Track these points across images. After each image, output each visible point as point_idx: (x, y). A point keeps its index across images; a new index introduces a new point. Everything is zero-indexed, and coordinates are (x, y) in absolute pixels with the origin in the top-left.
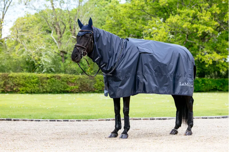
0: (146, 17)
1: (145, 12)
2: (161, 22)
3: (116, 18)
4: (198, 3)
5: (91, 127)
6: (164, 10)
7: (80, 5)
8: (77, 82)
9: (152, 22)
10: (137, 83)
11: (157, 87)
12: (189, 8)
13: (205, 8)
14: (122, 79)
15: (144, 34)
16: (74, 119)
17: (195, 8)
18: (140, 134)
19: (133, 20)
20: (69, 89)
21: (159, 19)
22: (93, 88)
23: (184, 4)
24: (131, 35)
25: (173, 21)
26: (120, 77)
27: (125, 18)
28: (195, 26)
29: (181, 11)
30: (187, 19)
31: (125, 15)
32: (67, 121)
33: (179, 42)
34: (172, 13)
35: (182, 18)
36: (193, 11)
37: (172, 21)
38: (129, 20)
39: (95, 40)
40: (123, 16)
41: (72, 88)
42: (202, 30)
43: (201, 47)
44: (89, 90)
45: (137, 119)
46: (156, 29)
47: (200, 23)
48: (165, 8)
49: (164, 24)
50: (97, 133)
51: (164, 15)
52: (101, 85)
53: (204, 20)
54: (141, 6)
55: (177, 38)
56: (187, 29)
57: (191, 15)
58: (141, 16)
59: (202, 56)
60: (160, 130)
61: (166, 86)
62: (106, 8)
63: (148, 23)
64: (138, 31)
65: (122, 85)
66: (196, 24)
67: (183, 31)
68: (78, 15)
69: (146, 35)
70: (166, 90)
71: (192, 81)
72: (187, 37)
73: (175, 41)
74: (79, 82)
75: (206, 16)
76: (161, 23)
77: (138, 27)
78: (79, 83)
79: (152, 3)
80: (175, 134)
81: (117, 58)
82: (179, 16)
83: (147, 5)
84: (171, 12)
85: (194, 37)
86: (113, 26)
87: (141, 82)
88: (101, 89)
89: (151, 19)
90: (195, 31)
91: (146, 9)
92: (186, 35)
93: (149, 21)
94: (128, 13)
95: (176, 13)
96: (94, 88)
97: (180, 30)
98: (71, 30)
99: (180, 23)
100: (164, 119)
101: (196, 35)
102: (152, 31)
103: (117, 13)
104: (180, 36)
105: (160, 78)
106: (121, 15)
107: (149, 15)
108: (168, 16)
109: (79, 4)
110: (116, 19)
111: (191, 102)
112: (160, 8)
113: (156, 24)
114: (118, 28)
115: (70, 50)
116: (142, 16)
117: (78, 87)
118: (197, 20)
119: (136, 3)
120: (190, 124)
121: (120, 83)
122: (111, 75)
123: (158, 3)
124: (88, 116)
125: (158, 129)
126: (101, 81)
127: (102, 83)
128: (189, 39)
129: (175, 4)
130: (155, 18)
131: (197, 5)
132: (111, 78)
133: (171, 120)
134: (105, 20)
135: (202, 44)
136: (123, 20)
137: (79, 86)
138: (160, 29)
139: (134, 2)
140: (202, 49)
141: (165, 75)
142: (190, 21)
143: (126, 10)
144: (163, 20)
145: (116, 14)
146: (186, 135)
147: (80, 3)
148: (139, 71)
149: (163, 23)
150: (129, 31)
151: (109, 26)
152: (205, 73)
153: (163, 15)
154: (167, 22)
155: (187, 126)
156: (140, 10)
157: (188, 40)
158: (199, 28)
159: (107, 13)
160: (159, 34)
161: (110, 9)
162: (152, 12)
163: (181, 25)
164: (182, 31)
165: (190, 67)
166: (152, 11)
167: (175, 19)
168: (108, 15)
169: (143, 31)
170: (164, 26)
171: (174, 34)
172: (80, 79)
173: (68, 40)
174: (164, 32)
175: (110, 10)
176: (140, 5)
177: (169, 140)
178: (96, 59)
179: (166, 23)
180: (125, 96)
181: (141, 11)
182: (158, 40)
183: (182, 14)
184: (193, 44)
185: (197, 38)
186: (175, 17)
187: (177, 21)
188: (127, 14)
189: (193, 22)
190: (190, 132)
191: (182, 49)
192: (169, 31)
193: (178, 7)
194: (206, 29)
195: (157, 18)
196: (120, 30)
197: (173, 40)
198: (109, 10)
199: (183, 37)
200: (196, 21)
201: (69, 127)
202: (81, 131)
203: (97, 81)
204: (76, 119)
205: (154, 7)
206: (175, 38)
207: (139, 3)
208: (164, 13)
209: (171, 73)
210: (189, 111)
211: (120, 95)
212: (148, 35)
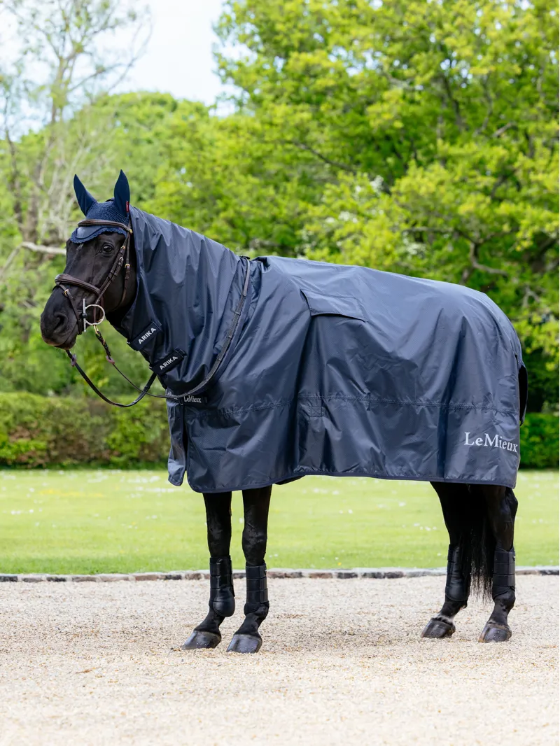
0: (316, 173)
1: (313, 152)
2: (375, 191)
3: (198, 172)
4: (518, 121)
5: (110, 604)
6: (385, 146)
7: (57, 118)
8: (39, 425)
9: (338, 190)
10: (298, 435)
11: (378, 451)
12: (482, 137)
13: (545, 139)
14: (243, 416)
15: (305, 238)
16: (38, 571)
17: (505, 138)
18: (306, 636)
19: (263, 181)
20: (9, 452)
21: (366, 181)
22: (102, 447)
23: (464, 121)
24: (257, 241)
25: (419, 188)
26: (232, 409)
27: (231, 174)
28: (504, 209)
29: (455, 151)
30: (477, 183)
31: (232, 163)
32: (12, 579)
33: (445, 272)
34: (415, 158)
35: (457, 179)
36: (500, 151)
37: (416, 188)
38: (248, 183)
39: (140, 260)
40: (226, 168)
41: (23, 449)
42: (533, 224)
43: (530, 293)
44: (89, 455)
45: (286, 576)
46: (355, 220)
47: (527, 199)
48: (388, 138)
49: (385, 199)
50: (135, 631)
51: (387, 165)
52: (136, 439)
53: (544, 188)
54: (297, 127)
55: (437, 254)
56: (475, 222)
57: (491, 167)
58: (297, 166)
59: (534, 326)
60: (383, 619)
61: (413, 446)
62: (157, 134)
63: (322, 195)
64: (285, 227)
65: (241, 440)
66: (512, 200)
67: (459, 228)
68: (50, 160)
69: (314, 243)
70: (411, 464)
71: (513, 427)
72: (476, 254)
73: (428, 268)
74: (47, 425)
75: (549, 173)
76: (376, 196)
77: (285, 211)
78: (49, 429)
79: (339, 117)
80: (443, 636)
81: (222, 335)
82: (446, 168)
83: (322, 125)
84: (413, 155)
85: (500, 254)
86: (184, 206)
87: (314, 432)
88: (135, 454)
89: (335, 181)
90: (506, 228)
91: (316, 141)
92: (472, 246)
93: (328, 185)
94: (243, 154)
95: (431, 157)
96: (108, 447)
97: (446, 222)
98: (20, 220)
99: (447, 197)
100: (392, 576)
101: (511, 245)
102: (339, 227)
103: (203, 153)
104: (448, 249)
105: (389, 415)
106: (219, 162)
107: (327, 161)
108: (403, 169)
109: (54, 115)
110: (196, 177)
111: (507, 509)
112: (370, 138)
113: (353, 197)
114: (205, 211)
115: (13, 298)
116: (301, 168)
117: (43, 445)
118: (512, 187)
119: (275, 116)
120: (504, 597)
121: (232, 433)
122: (199, 400)
123: (361, 119)
124: (95, 562)
125: (373, 614)
126: (138, 424)
127: (137, 431)
128: (481, 259)
129: (427, 124)
130: (351, 174)
131: (515, 128)
132: (197, 413)
133: (421, 579)
134: (155, 181)
135: (534, 280)
136: (224, 182)
137: (49, 442)
138: (369, 218)
139: (268, 112)
140: (531, 300)
141: (408, 405)
142: (485, 191)
143: (238, 143)
144: (383, 184)
145: (199, 155)
146: (486, 639)
147: (58, 111)
148: (309, 388)
149: (381, 194)
150: (248, 224)
151: (171, 203)
152: (544, 396)
153: (383, 163)
154: (399, 193)
155: (491, 606)
156: (290, 142)
157: (480, 263)
158: (523, 218)
159: (161, 154)
160: (365, 237)
161: (172, 137)
162: (338, 151)
163: (454, 206)
164: (456, 229)
165: (508, 374)
166: (338, 146)
167: (431, 180)
168: (167, 161)
169: (301, 227)
170: (388, 208)
171: (425, 238)
172: (51, 411)
173: (7, 257)
174: (387, 234)
175: (174, 143)
176: (292, 124)
177: (423, 659)
178: (144, 338)
179: (394, 196)
180: (254, 484)
181: (297, 149)
182: (362, 262)
183: (454, 162)
184: (497, 279)
185: (514, 257)
186: (427, 173)
187: (438, 189)
188: (240, 156)
189: (499, 192)
190: (503, 627)
191: (474, 300)
192: (404, 227)
193: (442, 132)
194: (550, 220)
195: (359, 174)
196: (212, 220)
197: (422, 263)
198: (169, 142)
199: (457, 252)
200: (512, 191)
201: (21, 606)
202: (72, 620)
203: (121, 422)
204: (45, 571)
205: (346, 131)
206: (429, 257)
207: (291, 115)
208: (385, 159)
209: (430, 394)
210: (499, 545)
211: (233, 480)
212: (324, 242)
